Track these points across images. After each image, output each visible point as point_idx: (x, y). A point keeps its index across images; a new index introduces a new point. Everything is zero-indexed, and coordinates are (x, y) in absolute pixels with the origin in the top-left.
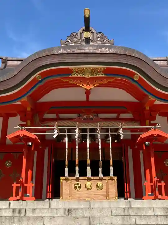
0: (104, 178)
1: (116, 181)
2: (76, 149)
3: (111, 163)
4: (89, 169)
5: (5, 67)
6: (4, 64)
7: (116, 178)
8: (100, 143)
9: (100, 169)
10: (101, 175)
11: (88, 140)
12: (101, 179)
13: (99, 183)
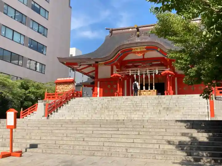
0: (151, 90)
1: (156, 92)
2: (139, 79)
3: (154, 84)
4: (144, 87)
5: (111, 35)
6: (111, 34)
7: (156, 90)
8: (149, 77)
9: (149, 87)
10: (149, 89)
11: (144, 75)
12: (150, 91)
13: (149, 93)
